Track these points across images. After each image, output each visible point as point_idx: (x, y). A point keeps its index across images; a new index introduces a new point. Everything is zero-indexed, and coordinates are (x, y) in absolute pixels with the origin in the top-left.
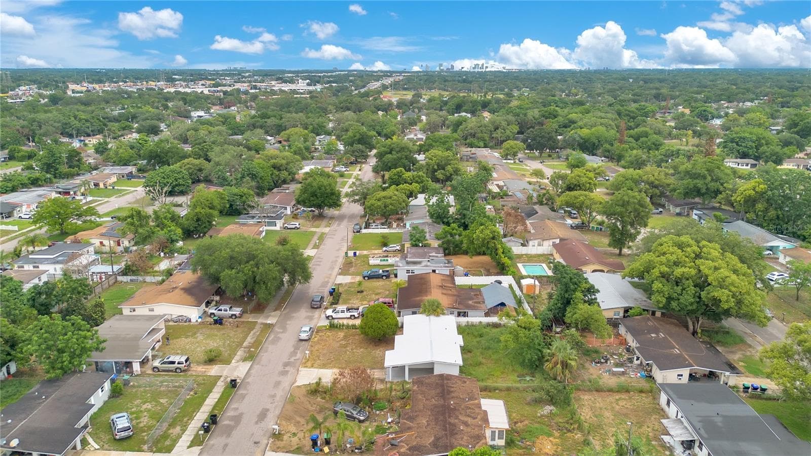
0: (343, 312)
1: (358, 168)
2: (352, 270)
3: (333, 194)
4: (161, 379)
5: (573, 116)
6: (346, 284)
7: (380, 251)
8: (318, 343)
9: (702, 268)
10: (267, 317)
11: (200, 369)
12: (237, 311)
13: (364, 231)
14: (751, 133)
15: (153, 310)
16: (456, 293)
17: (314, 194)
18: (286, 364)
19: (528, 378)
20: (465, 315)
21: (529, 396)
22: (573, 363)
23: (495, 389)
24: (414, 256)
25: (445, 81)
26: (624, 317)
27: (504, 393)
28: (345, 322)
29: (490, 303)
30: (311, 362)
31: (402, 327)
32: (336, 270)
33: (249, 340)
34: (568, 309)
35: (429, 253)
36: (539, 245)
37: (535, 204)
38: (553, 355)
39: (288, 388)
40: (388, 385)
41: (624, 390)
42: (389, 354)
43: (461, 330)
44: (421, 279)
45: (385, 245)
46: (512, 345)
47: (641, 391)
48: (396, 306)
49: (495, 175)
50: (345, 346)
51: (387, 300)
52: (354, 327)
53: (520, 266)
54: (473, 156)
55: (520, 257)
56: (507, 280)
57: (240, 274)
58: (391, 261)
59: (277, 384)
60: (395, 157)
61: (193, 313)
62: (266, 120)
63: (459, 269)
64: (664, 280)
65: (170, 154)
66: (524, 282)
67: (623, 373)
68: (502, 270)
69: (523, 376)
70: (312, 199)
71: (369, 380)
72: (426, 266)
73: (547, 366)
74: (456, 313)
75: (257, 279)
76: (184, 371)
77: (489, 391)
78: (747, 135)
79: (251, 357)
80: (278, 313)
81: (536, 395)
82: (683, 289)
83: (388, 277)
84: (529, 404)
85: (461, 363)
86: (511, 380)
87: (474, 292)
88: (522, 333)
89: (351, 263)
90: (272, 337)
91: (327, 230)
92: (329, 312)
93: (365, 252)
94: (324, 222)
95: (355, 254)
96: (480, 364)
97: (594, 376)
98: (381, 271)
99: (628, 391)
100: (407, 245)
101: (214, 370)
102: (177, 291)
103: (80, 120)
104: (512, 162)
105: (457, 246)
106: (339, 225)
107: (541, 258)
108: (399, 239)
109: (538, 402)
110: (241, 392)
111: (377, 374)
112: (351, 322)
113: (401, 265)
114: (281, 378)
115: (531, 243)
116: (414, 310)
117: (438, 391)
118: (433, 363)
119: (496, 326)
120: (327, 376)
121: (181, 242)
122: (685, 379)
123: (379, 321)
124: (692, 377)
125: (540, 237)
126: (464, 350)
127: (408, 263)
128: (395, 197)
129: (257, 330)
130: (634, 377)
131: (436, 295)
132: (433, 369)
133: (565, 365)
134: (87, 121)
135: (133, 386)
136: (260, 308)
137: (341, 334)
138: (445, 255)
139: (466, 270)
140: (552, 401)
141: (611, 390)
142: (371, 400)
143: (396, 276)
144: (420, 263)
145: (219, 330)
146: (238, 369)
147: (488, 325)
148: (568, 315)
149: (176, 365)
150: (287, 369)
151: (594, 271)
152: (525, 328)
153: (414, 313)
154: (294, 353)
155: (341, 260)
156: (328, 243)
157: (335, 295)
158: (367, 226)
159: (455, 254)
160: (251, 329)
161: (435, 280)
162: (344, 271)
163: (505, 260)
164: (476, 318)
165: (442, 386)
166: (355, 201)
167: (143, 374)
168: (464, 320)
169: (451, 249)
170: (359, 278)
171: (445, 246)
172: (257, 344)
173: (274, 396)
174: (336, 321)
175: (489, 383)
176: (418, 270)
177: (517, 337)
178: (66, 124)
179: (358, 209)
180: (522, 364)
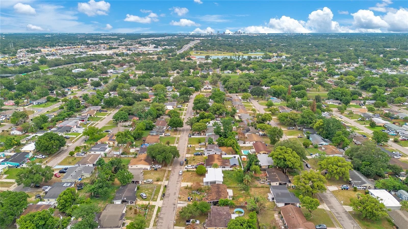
0: (190, 167)
1: (186, 105)
2: (190, 152)
3: (181, 123)
4: (147, 185)
5: (273, 78)
6: (189, 157)
7: (198, 145)
8: (184, 176)
9: (285, 156)
10: (169, 168)
11: (156, 183)
12: (160, 166)
13: (192, 137)
14: (339, 90)
15: (137, 166)
16: (222, 161)
17: (174, 123)
18: (178, 181)
19: (239, 185)
20: (224, 167)
21: (239, 189)
22: (250, 181)
23: (231, 187)
24: (210, 148)
25: (220, 45)
26: (268, 168)
27: (233, 188)
28: (191, 170)
29: (232, 164)
30: (184, 181)
31: (207, 171)
32: (185, 152)
33: (166, 175)
34: (251, 167)
35: (214, 147)
36: (249, 143)
37: (250, 126)
38: (245, 179)
39: (179, 187)
40: (205, 187)
41: (263, 187)
42: (204, 179)
43: (223, 172)
44: (212, 156)
45: (200, 143)
46: (236, 176)
47: (267, 188)
48: (205, 164)
49: (238, 111)
50: (192, 177)
51: (202, 163)
52: (194, 171)
53: (242, 151)
54: (231, 98)
55: (242, 147)
56: (237, 156)
57: (162, 156)
58: (202, 149)
59: (176, 186)
60: (201, 105)
61: (148, 167)
62: (145, 79)
63: (223, 152)
64: (276, 159)
65: (114, 101)
66: (242, 157)
67: (264, 183)
68: (236, 153)
69: (238, 184)
70: (174, 125)
71: (200, 185)
72: (213, 152)
73: (244, 181)
74: (222, 167)
75: (166, 157)
76: (152, 183)
77: (229, 188)
78: (338, 91)
79: (167, 179)
80: (171, 167)
81: (241, 188)
82: (281, 161)
83: (202, 155)
84: (239, 191)
85: (223, 181)
86: (235, 185)
87: (227, 160)
88: (238, 173)
89: (189, 149)
90: (171, 174)
91: (179, 136)
92: (186, 167)
93: (194, 145)
94: (178, 133)
95: (190, 146)
96: (228, 181)
97: (256, 184)
98: (199, 153)
99: (263, 188)
100: (207, 143)
101: (159, 183)
102: (142, 161)
103: (67, 80)
104: (246, 101)
105: (223, 144)
106: (183, 134)
107: (249, 148)
108: (204, 140)
109: (241, 190)
110: (168, 188)
111: (202, 184)
112: (193, 170)
113: (206, 151)
114: (177, 185)
115: (246, 143)
116: (210, 166)
117: (217, 187)
118: (216, 181)
119: (233, 171)
120: (189, 184)
121: (135, 143)
122: (278, 184)
123: (201, 170)
124: (280, 184)
125: (250, 140)
126: (224, 177)
127: (208, 150)
128: (202, 125)
129: (167, 172)
130: (266, 184)
131: (216, 162)
132: (216, 182)
133: (248, 181)
134: (70, 80)
135: (141, 187)
136: (166, 165)
137: (190, 173)
138: (219, 147)
139: (226, 152)
140: (244, 190)
141: (259, 187)
142: (201, 190)
143: (204, 154)
144: (211, 150)
145: (157, 172)
146: (166, 183)
147: (231, 170)
148: (251, 168)
149: (150, 182)
150: (178, 182)
151: (263, 153)
152: (239, 172)
153: (210, 167)
154: (178, 179)
155: (186, 148)
156: (181, 141)
157: (187, 161)
158: (193, 135)
159: (222, 146)
160: (165, 172)
161: (216, 157)
162: (188, 153)
163: (237, 150)
164: (228, 169)
165: (218, 186)
166: (188, 125)
167: (142, 184)
168: (224, 169)
169: (221, 145)
170: (193, 155)
171: (219, 144)
172: (168, 176)
173: (176, 189)
174: (188, 169)
175: (230, 186)
176: (211, 153)
177: (237, 174)
178: (62, 82)
179: (189, 127)
180: (238, 181)
